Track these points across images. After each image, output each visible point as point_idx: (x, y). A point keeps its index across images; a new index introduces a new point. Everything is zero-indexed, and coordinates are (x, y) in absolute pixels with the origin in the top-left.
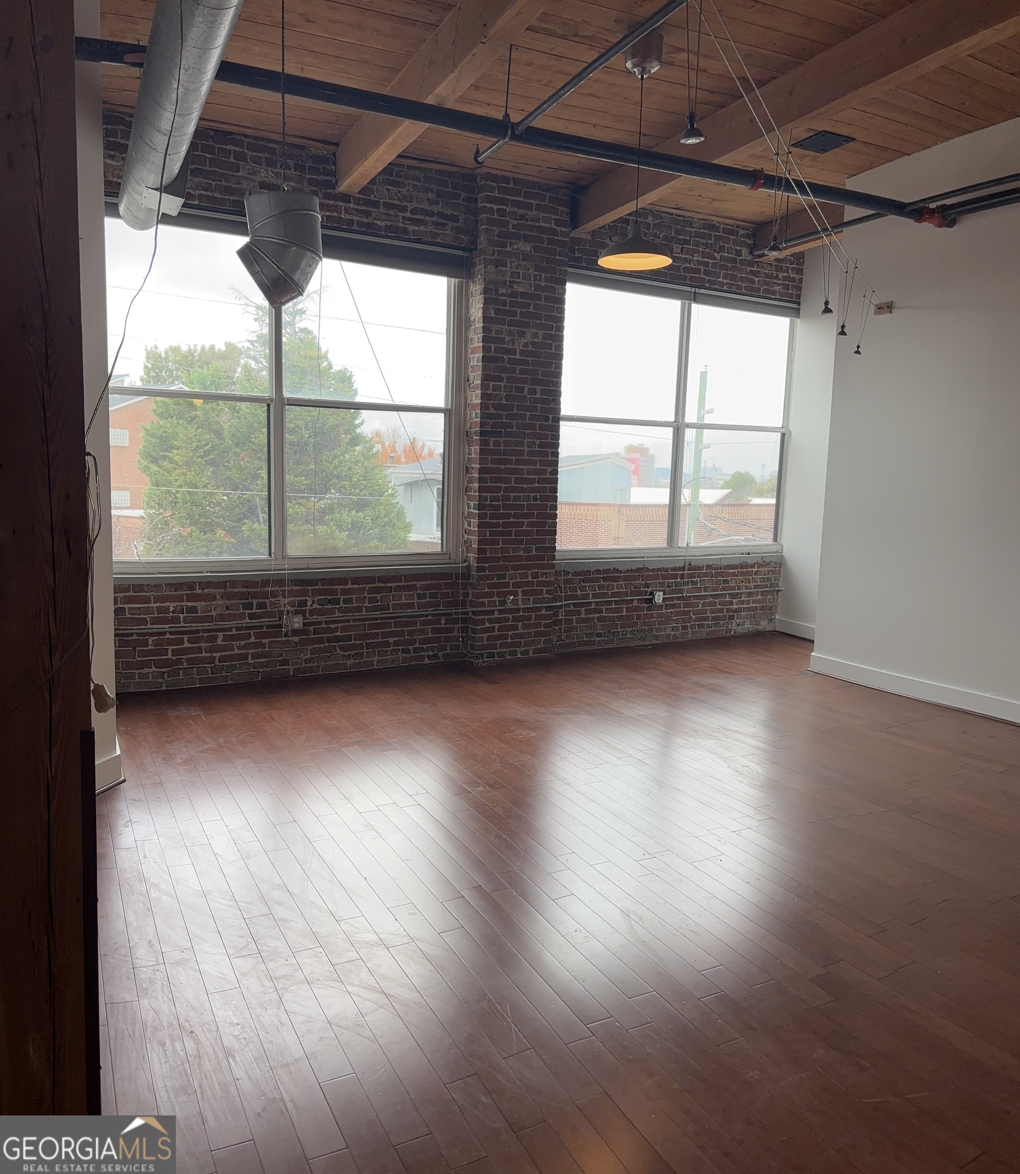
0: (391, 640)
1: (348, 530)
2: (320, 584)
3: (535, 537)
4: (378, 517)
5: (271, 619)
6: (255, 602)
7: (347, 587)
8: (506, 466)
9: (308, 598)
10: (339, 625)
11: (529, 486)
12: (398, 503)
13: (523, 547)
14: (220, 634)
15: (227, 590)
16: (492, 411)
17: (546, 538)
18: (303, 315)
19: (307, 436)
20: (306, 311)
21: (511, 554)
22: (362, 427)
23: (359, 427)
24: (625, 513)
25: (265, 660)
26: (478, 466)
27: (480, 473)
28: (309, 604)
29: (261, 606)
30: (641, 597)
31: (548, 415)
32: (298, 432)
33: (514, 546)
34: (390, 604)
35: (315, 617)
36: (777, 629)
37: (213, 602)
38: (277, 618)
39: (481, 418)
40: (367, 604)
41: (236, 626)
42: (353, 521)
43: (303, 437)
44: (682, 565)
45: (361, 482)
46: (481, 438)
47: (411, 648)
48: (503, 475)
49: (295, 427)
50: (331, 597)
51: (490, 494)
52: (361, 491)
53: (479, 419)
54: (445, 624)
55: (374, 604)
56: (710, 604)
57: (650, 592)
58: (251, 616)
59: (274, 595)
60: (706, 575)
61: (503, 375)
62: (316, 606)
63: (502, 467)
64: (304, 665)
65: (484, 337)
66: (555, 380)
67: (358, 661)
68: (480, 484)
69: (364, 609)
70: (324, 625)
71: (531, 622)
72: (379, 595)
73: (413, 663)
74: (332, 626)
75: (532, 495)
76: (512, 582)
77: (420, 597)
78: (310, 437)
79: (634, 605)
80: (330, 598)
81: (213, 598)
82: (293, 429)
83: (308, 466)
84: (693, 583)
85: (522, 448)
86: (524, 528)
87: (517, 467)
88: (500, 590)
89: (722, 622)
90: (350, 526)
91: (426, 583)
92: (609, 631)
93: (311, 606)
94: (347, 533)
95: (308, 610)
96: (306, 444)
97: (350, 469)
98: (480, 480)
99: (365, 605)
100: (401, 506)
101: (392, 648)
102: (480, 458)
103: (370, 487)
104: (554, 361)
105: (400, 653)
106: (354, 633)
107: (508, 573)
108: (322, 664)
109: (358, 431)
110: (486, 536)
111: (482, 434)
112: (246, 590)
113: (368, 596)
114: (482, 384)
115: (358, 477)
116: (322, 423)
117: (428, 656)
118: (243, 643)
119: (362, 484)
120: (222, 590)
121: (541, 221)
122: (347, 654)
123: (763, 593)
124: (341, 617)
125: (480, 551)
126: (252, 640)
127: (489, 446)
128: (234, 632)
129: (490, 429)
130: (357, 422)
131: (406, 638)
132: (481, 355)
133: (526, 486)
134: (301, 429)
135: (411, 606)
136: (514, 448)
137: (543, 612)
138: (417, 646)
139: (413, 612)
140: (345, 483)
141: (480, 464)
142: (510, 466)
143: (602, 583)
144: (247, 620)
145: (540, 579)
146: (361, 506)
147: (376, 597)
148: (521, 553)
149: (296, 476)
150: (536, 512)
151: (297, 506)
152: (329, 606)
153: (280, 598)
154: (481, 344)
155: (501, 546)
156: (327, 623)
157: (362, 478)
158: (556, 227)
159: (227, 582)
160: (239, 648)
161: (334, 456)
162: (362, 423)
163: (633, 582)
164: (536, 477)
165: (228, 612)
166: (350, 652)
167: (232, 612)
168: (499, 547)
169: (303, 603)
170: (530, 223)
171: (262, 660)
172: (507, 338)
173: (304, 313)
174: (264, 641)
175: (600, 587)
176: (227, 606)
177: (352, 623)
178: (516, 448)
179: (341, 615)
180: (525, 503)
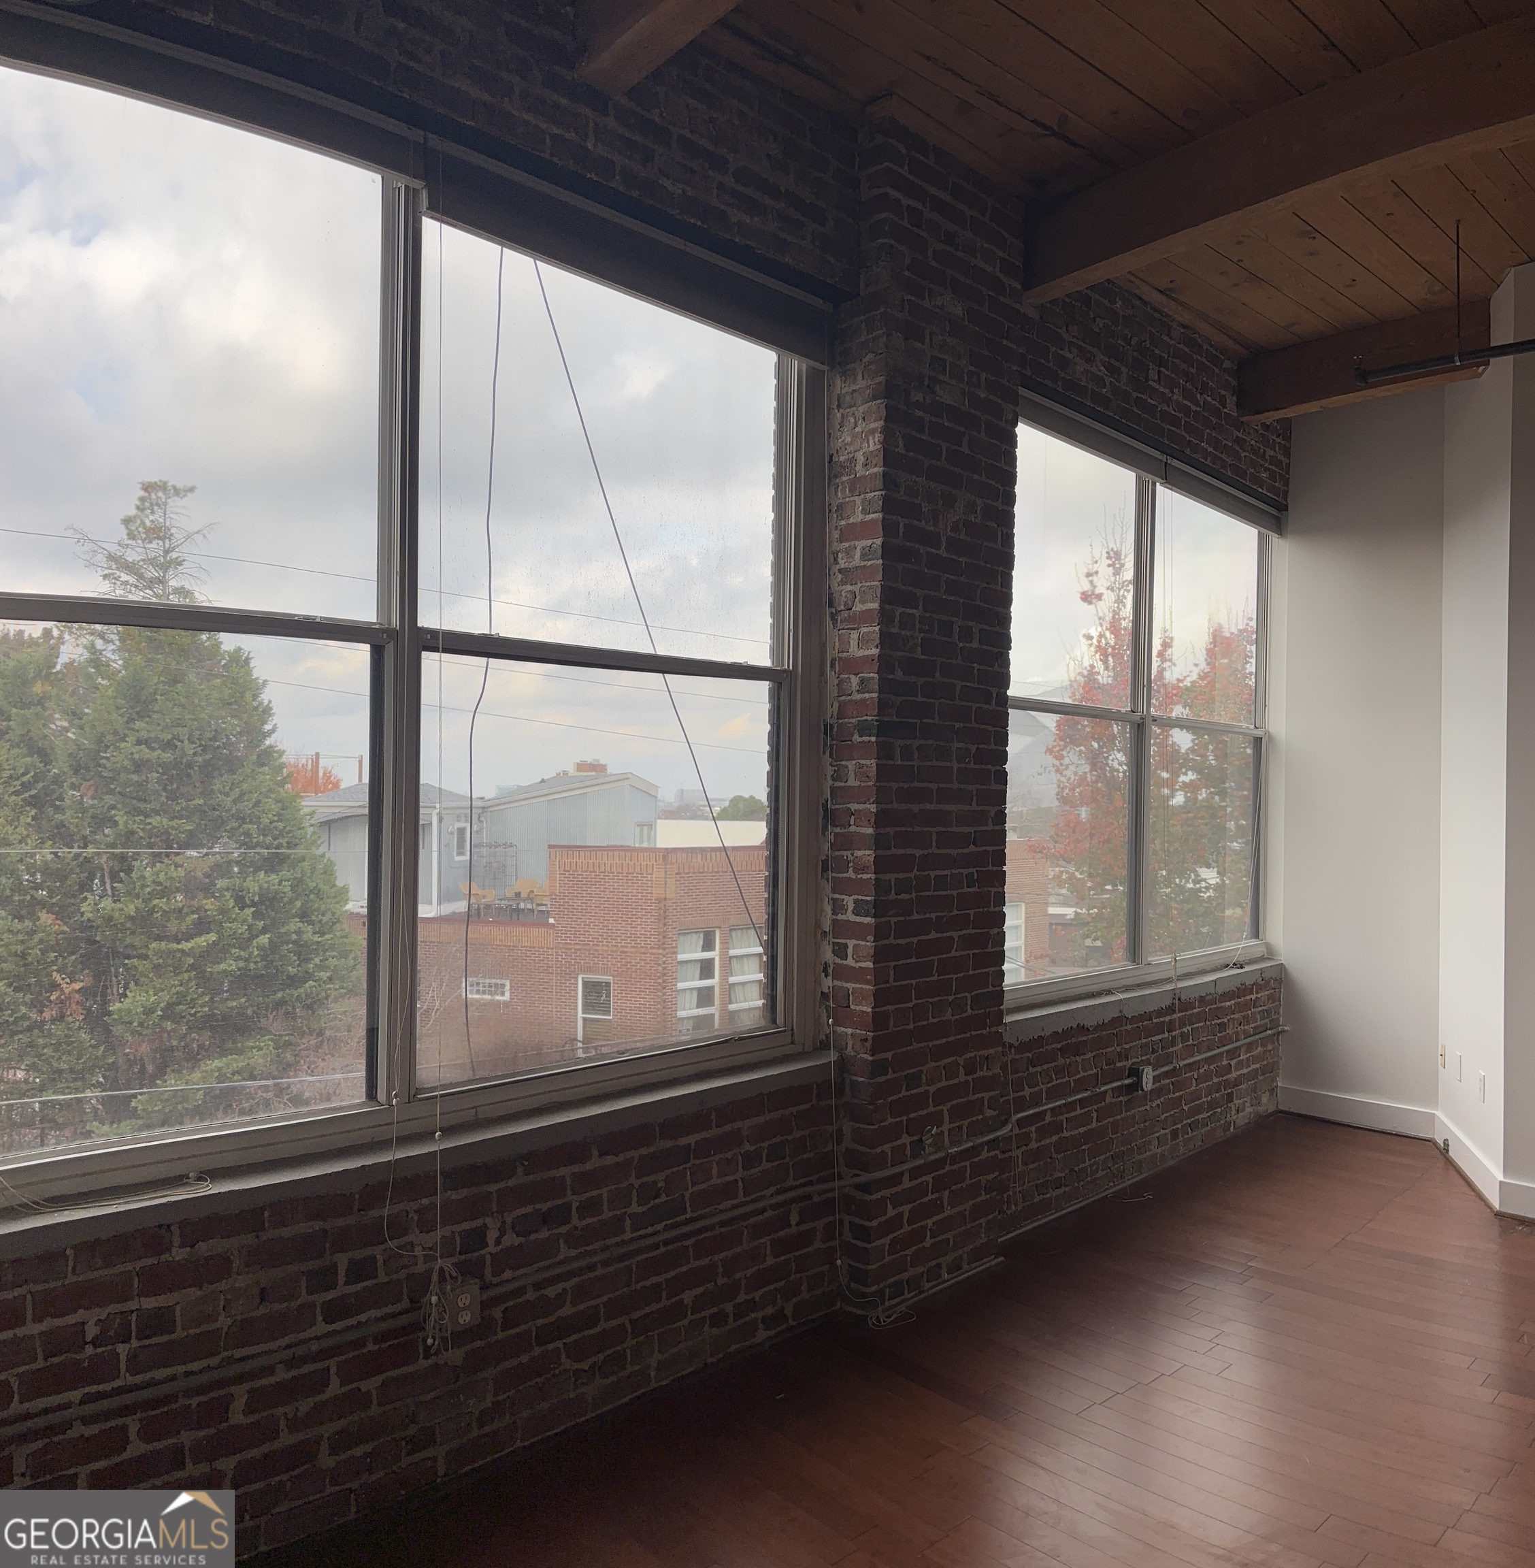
0: (688, 1297)
1: (254, 904)
2: (520, 1170)
3: (971, 972)
4: (300, 881)
5: (389, 1309)
6: (342, 1261)
7: (588, 1166)
8: (922, 806)
9: (488, 1220)
10: (568, 1285)
11: (960, 851)
12: (323, 856)
13: (951, 998)
14: (240, 1392)
15: (264, 1237)
16: (899, 674)
17: (987, 973)
18: (180, 568)
19: (191, 752)
20: (184, 560)
21: (932, 1020)
22: (274, 736)
23: (269, 735)
24: (674, 861)
25: (368, 1448)
26: (873, 808)
27: (877, 825)
28: (492, 1236)
29: (360, 1270)
30: (1119, 1083)
31: (991, 689)
32: (176, 747)
33: (935, 999)
34: (687, 1194)
35: (508, 1274)
36: (1281, 1107)
37: (223, 1285)
38: (405, 1304)
39: (880, 692)
40: (635, 1208)
41: (286, 1354)
42: (261, 888)
43: (184, 754)
44: (1169, 1002)
45: (274, 824)
46: (881, 739)
47: (729, 1307)
48: (917, 829)
49: (173, 739)
50: (549, 1205)
51: (896, 875)
52: (275, 839)
53: (875, 695)
54: (798, 1224)
55: (652, 1203)
56: (1207, 1076)
57: (1130, 1069)
58: (333, 1312)
59: (397, 1227)
60: (1201, 1017)
61: (918, 592)
62: (511, 1240)
63: (915, 808)
64: (476, 1433)
65: (885, 499)
66: (1000, 610)
67: (613, 1378)
68: (879, 852)
69: (628, 1222)
70: (531, 1295)
71: (964, 1185)
72: (662, 1176)
73: (733, 1348)
74: (551, 1292)
75: (965, 871)
76: (932, 1089)
77: (750, 1160)
78: (195, 754)
79: (1107, 1101)
80: (545, 1207)
81: (220, 1267)
82: (169, 742)
83: (191, 800)
84: (1184, 1037)
85: (949, 764)
86: (953, 953)
87: (940, 807)
88: (912, 1116)
89: (1219, 1110)
90: (256, 898)
91: (760, 1120)
92: (1072, 1170)
93: (498, 1241)
94: (253, 909)
95: (488, 1259)
96: (189, 765)
97: (258, 803)
98: (879, 842)
99: (630, 1210)
100: (329, 860)
101: (690, 1317)
102: (879, 789)
103: (290, 831)
104: (1001, 568)
105: (706, 1328)
106: (605, 1299)
107: (924, 1068)
108: (525, 1414)
109: (268, 742)
110: (887, 982)
111: (882, 729)
112: (317, 1225)
113: (637, 1183)
114: (882, 611)
115: (270, 816)
116: (216, 731)
117: (764, 1320)
118: (305, 1406)
119: (276, 828)
120: (248, 1239)
121: (979, 255)
122: (585, 1365)
123: (1263, 1043)
124: (576, 1258)
125: (879, 1020)
126: (334, 1388)
127: (892, 759)
128: (282, 1375)
129: (895, 718)
130: (267, 727)
131: (721, 1281)
132: (879, 541)
133: (954, 852)
134: (182, 742)
135: (727, 1191)
136: (935, 763)
137: (985, 1155)
138: (742, 1297)
139: (734, 1207)
140: (250, 826)
141: (877, 802)
142: (928, 806)
143: (1061, 1061)
144: (321, 1328)
145: (979, 1074)
146: (273, 863)
147: (655, 1182)
148: (948, 1015)
149: (172, 819)
150: (972, 912)
151: (173, 867)
152: (544, 1234)
153: (414, 1236)
154: (878, 516)
155: (914, 1002)
156: (538, 1286)
157: (276, 818)
158: (1001, 276)
159: (263, 1209)
160: (294, 1426)
161: (233, 784)
162: (273, 730)
163: (1104, 1051)
164: (971, 829)
165: (263, 1310)
166: (594, 1359)
167: (276, 1307)
168: (910, 1005)
169: (477, 1239)
170: (961, 254)
171: (358, 1451)
172: (926, 507)
173: (180, 564)
174: (364, 1386)
175: (1059, 1071)
176: (263, 1291)
177: (600, 1272)
178: (938, 763)
179: (573, 1253)
180: (955, 893)
